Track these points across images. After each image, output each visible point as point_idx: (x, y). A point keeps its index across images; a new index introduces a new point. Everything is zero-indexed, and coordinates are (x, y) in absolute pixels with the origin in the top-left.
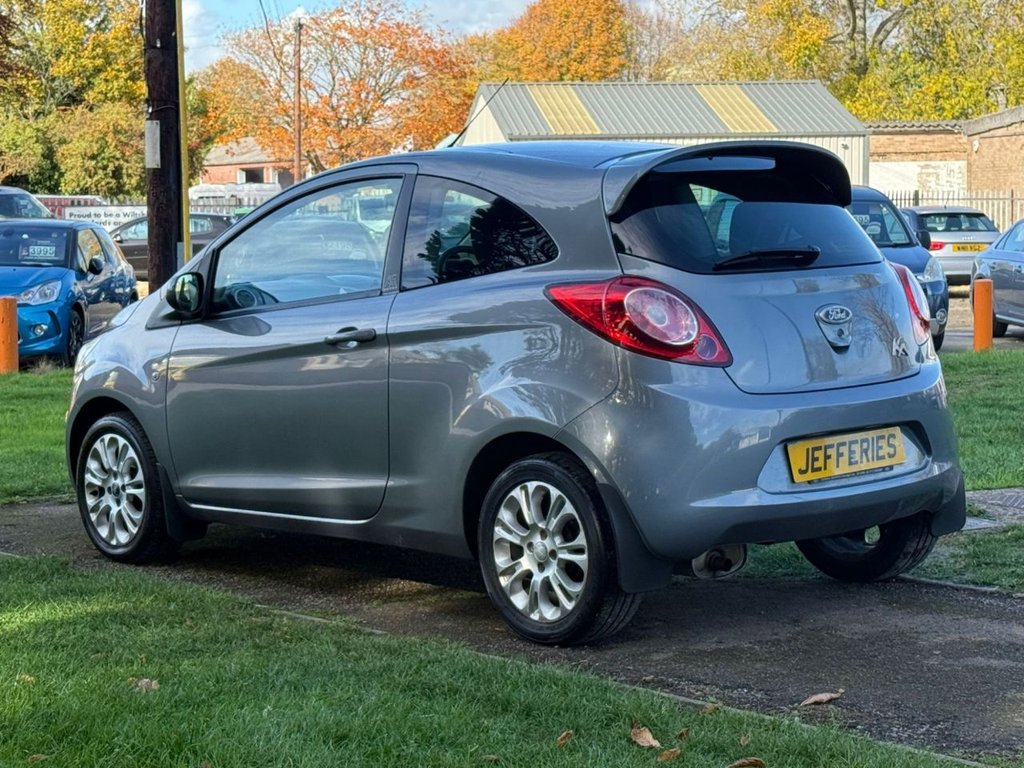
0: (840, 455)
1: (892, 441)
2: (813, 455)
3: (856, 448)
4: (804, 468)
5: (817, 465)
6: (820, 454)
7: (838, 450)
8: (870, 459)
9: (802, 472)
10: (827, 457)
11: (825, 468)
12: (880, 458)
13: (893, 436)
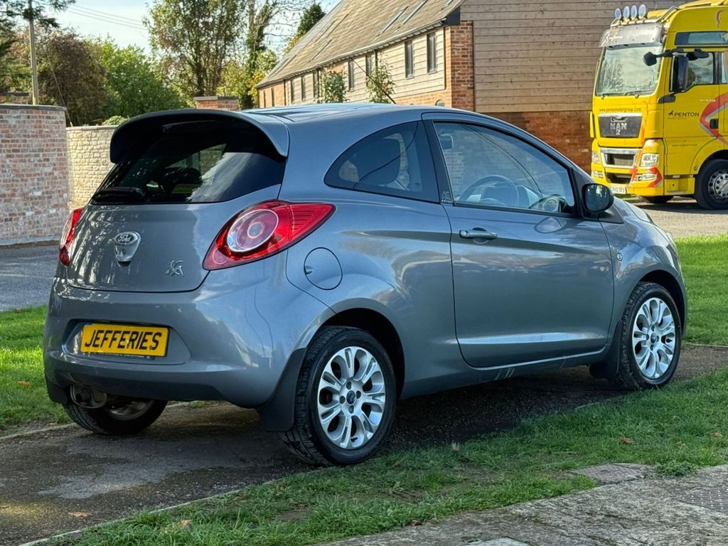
0: (114, 339)
1: (157, 338)
2: (97, 335)
3: (127, 337)
4: (88, 343)
5: (97, 342)
6: (101, 336)
7: (114, 335)
8: (135, 346)
9: (87, 345)
10: (105, 339)
11: (101, 346)
12: (142, 348)
13: (160, 334)
